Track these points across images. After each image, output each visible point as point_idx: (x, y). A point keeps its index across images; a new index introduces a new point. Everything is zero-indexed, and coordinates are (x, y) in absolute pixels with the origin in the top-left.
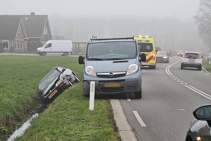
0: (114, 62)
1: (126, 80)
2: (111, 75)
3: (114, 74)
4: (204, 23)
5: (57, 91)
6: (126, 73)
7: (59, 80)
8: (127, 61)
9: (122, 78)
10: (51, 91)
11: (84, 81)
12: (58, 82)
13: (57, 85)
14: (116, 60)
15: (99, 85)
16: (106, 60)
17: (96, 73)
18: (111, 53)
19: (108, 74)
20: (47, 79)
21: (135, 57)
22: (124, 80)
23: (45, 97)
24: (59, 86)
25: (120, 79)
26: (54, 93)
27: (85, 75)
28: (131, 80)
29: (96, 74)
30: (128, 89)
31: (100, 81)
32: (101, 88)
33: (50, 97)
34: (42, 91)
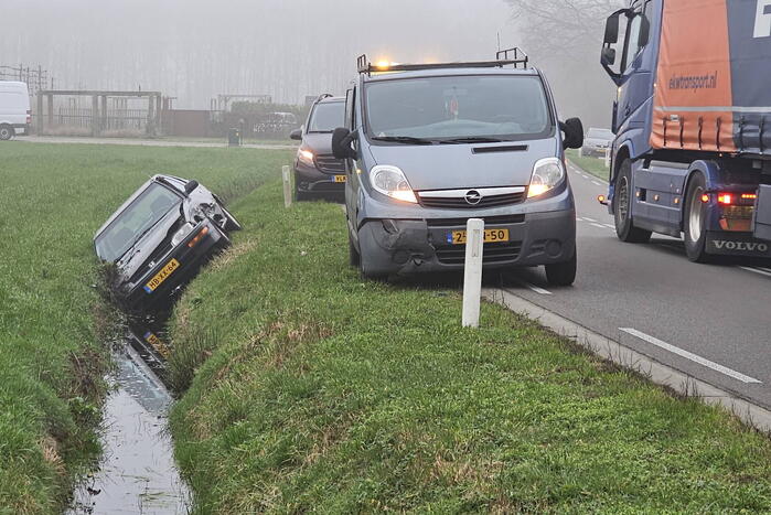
0: (476, 151)
1: (527, 218)
2: (473, 196)
3: (483, 193)
4: (540, 19)
5: (178, 264)
6: (527, 191)
7: (185, 222)
8: (524, 148)
9: (513, 209)
10: (152, 265)
11: (366, 220)
12: (181, 231)
13: (175, 242)
14: (482, 144)
15: (428, 236)
16: (442, 143)
17: (416, 192)
18: (452, 116)
19: (463, 193)
20: (129, 219)
21: (547, 134)
22: (520, 217)
23: (132, 285)
24: (184, 245)
25: (507, 213)
26: (168, 270)
27: (368, 199)
28: (544, 216)
29: (417, 196)
30: (534, 250)
31: (431, 222)
32: (438, 247)
33: (150, 287)
34: (115, 266)
